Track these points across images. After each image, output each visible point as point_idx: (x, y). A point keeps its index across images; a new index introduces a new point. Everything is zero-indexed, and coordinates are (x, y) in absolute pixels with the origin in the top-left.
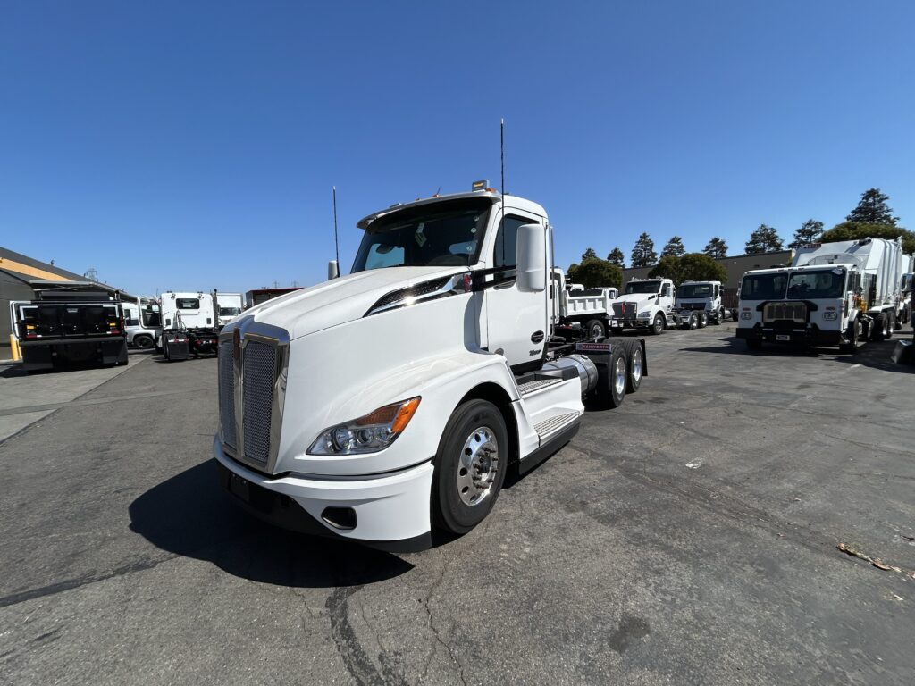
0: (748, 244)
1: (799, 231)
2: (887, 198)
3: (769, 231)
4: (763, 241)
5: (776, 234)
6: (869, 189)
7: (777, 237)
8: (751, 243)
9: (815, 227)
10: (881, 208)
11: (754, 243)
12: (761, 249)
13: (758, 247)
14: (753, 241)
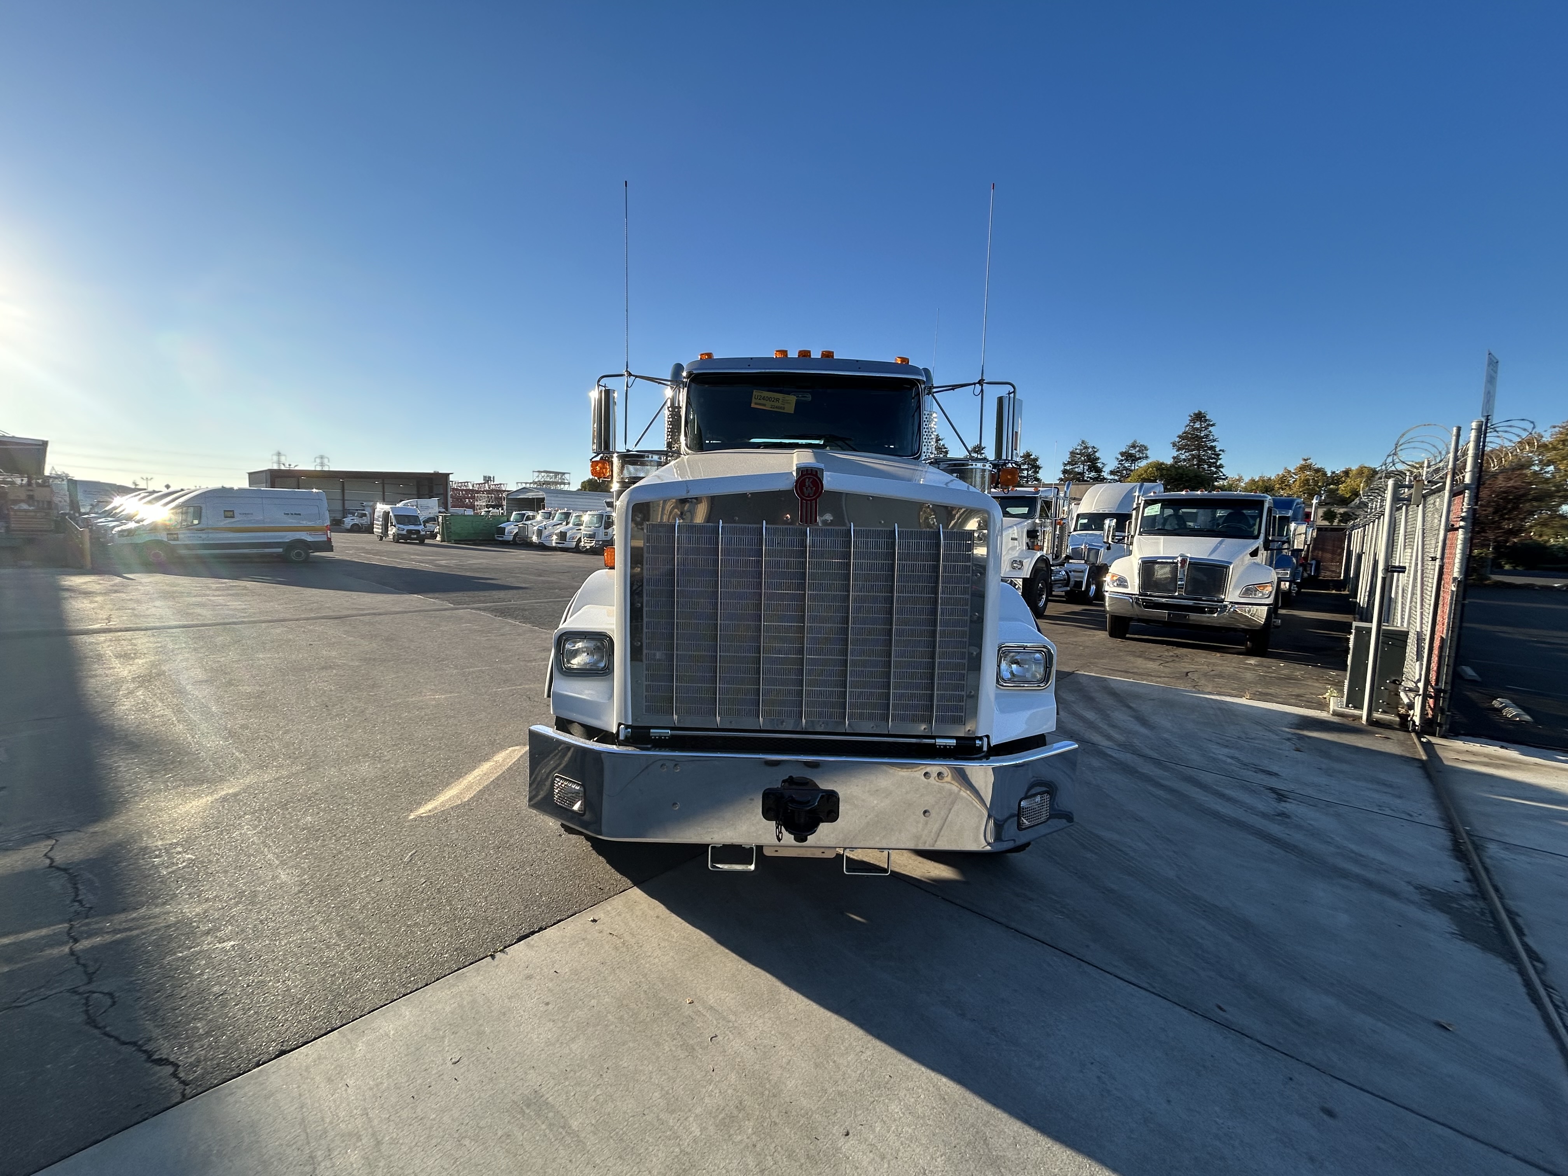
0: (1065, 465)
1: (1122, 454)
2: (1212, 425)
3: (1090, 450)
4: (1083, 463)
5: (1097, 455)
6: (1197, 412)
7: (1098, 459)
8: (1069, 463)
9: (1139, 451)
10: (1207, 436)
11: (1073, 465)
12: (1079, 473)
13: (1077, 470)
14: (1072, 461)
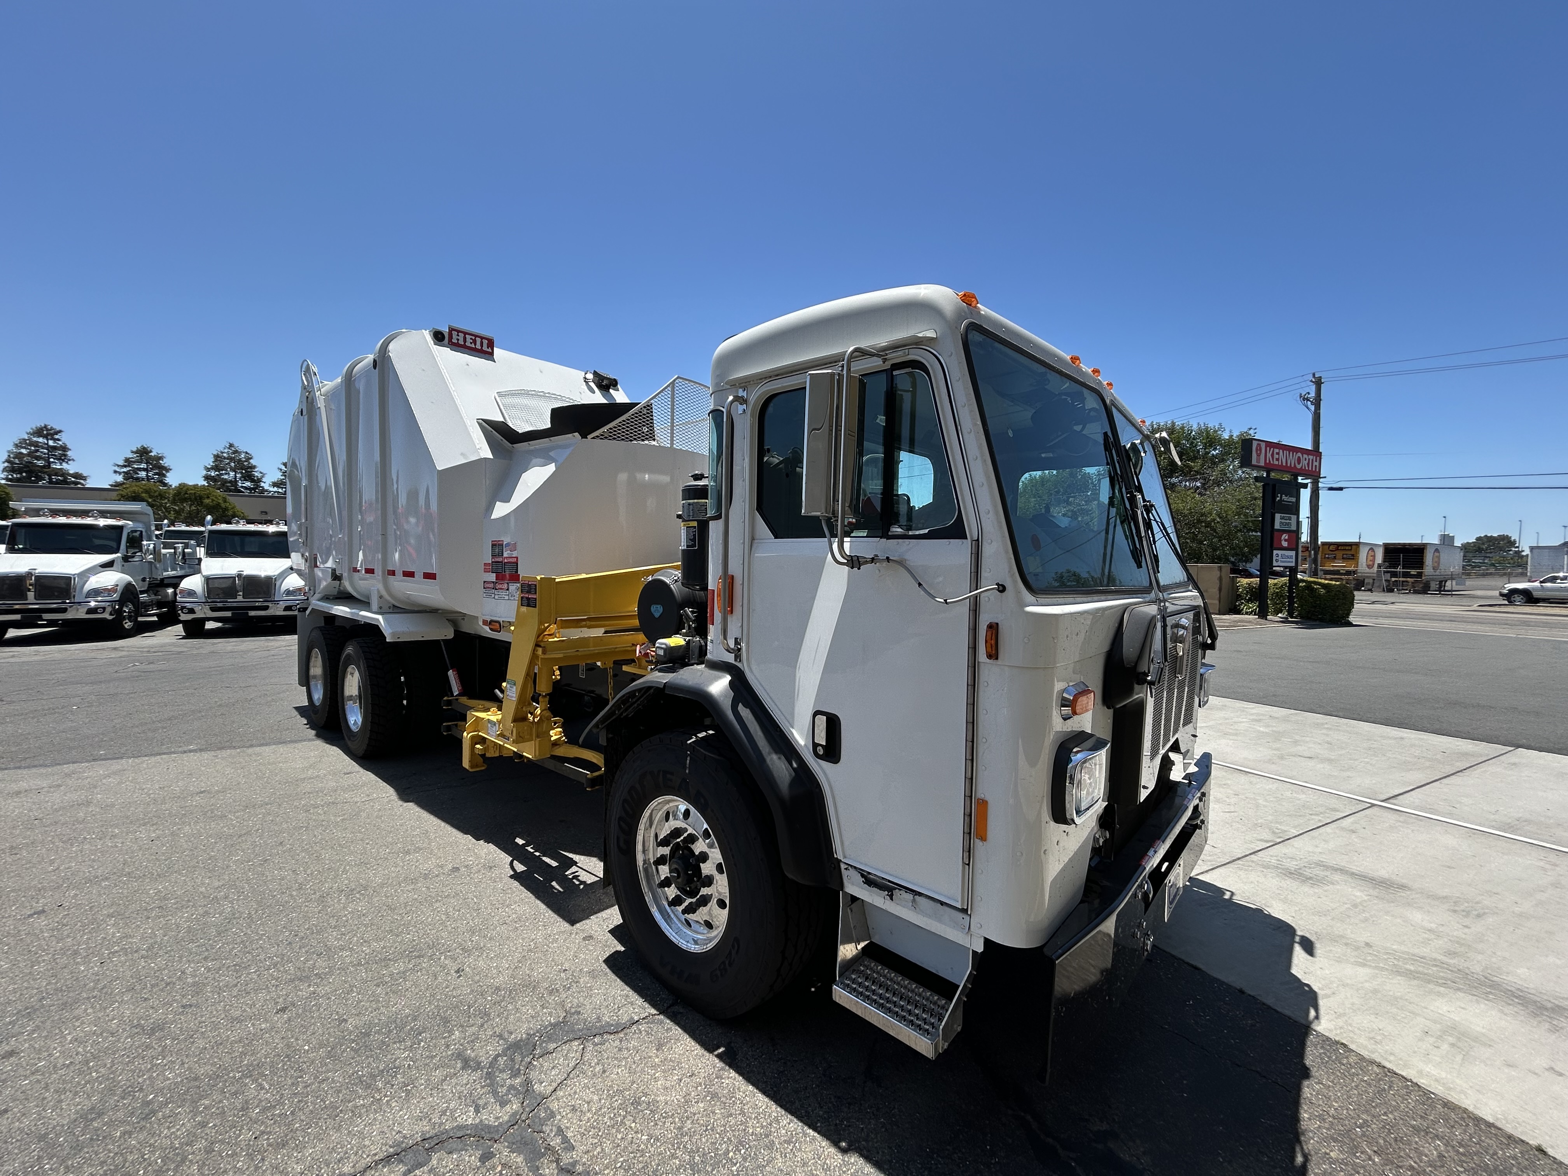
0: (208, 469)
4: (233, 469)
5: (253, 462)
7: (254, 467)
8: (212, 468)
11: (219, 470)
12: (231, 482)
13: (226, 477)
14: (216, 466)
